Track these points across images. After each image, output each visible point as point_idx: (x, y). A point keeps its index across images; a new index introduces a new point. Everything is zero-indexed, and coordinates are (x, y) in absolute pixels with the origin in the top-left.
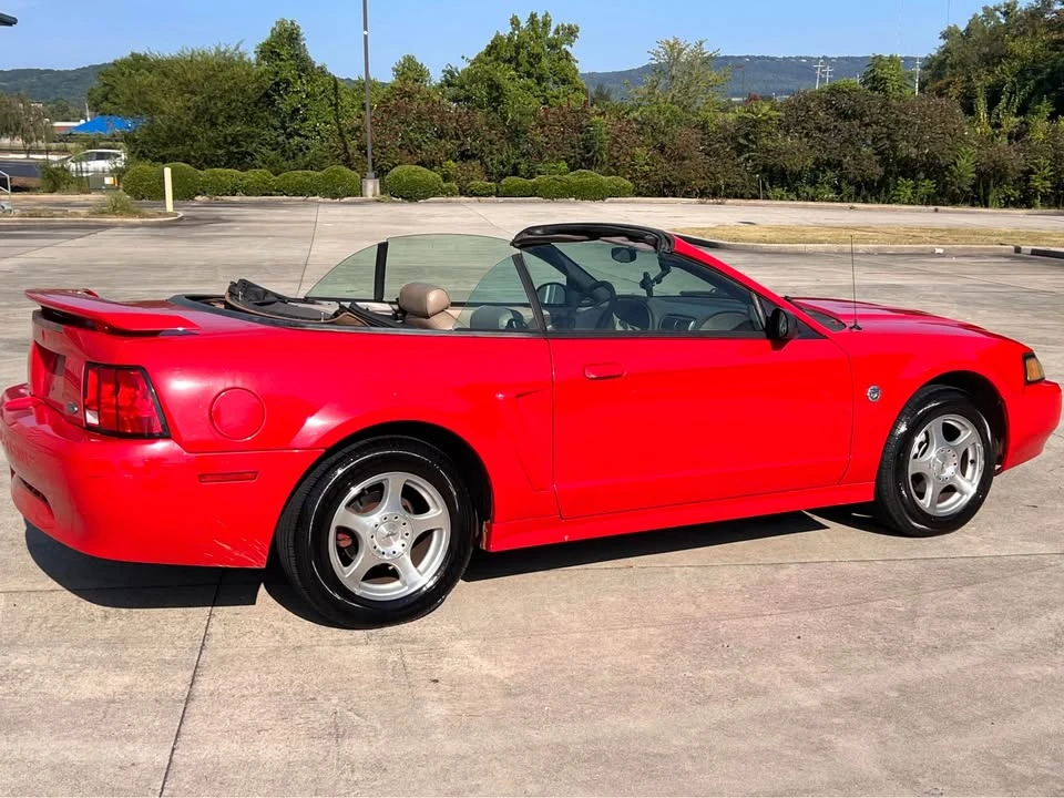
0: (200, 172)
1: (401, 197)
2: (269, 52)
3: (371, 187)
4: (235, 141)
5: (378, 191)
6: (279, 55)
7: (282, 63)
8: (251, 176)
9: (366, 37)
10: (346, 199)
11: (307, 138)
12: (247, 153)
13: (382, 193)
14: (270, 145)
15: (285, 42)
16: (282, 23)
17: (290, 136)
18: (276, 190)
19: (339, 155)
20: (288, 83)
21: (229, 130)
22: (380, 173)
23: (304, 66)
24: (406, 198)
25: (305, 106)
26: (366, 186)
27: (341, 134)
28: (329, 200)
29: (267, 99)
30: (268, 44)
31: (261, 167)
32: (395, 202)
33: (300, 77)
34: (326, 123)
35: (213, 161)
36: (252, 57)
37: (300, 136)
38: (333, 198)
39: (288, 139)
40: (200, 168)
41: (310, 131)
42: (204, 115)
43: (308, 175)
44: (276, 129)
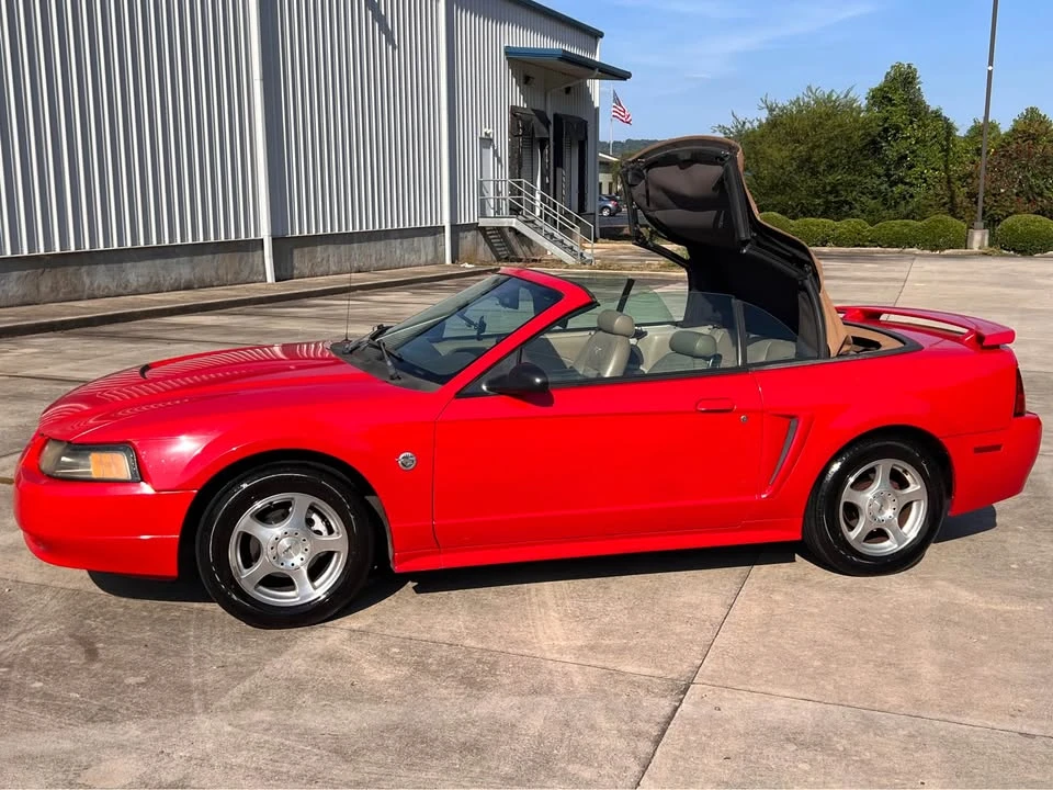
0: (792, 222)
1: (1013, 250)
2: (881, 97)
3: (979, 238)
4: (834, 190)
5: (986, 243)
6: (890, 100)
7: (893, 108)
8: (844, 225)
9: (990, 73)
10: (947, 252)
11: (911, 185)
12: (846, 202)
13: (990, 245)
14: (872, 193)
15: (900, 87)
16: (897, 67)
17: (893, 184)
18: (870, 241)
19: (945, 204)
20: (898, 129)
21: (830, 179)
22: (991, 222)
23: (917, 110)
24: (1019, 252)
25: (913, 152)
26: (973, 239)
27: (949, 182)
28: (928, 252)
29: (873, 147)
30: (880, 89)
31: (858, 217)
32: (1005, 255)
33: (911, 122)
34: (935, 169)
35: (809, 211)
36: (863, 102)
37: (906, 184)
38: (932, 251)
39: (891, 187)
40: (794, 218)
41: (916, 179)
42: (807, 164)
43: (906, 225)
44: (879, 177)
